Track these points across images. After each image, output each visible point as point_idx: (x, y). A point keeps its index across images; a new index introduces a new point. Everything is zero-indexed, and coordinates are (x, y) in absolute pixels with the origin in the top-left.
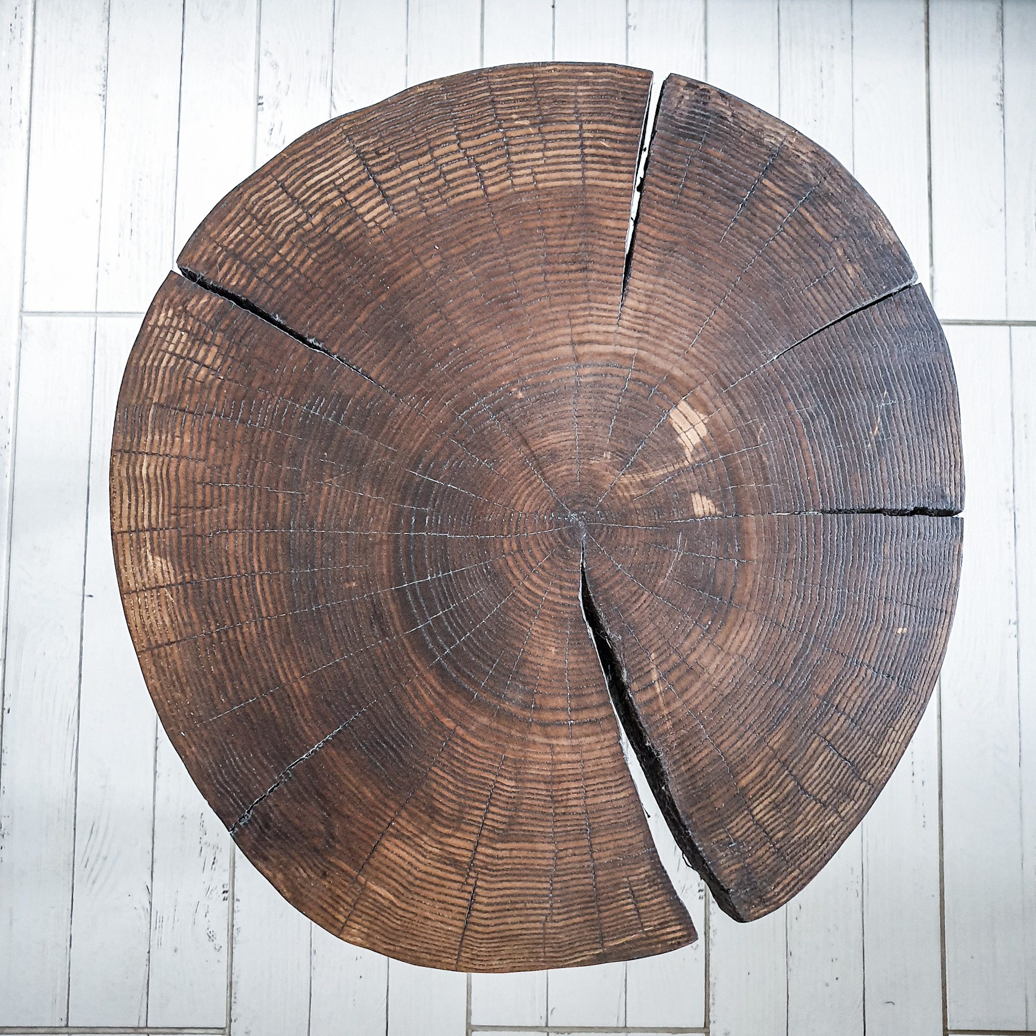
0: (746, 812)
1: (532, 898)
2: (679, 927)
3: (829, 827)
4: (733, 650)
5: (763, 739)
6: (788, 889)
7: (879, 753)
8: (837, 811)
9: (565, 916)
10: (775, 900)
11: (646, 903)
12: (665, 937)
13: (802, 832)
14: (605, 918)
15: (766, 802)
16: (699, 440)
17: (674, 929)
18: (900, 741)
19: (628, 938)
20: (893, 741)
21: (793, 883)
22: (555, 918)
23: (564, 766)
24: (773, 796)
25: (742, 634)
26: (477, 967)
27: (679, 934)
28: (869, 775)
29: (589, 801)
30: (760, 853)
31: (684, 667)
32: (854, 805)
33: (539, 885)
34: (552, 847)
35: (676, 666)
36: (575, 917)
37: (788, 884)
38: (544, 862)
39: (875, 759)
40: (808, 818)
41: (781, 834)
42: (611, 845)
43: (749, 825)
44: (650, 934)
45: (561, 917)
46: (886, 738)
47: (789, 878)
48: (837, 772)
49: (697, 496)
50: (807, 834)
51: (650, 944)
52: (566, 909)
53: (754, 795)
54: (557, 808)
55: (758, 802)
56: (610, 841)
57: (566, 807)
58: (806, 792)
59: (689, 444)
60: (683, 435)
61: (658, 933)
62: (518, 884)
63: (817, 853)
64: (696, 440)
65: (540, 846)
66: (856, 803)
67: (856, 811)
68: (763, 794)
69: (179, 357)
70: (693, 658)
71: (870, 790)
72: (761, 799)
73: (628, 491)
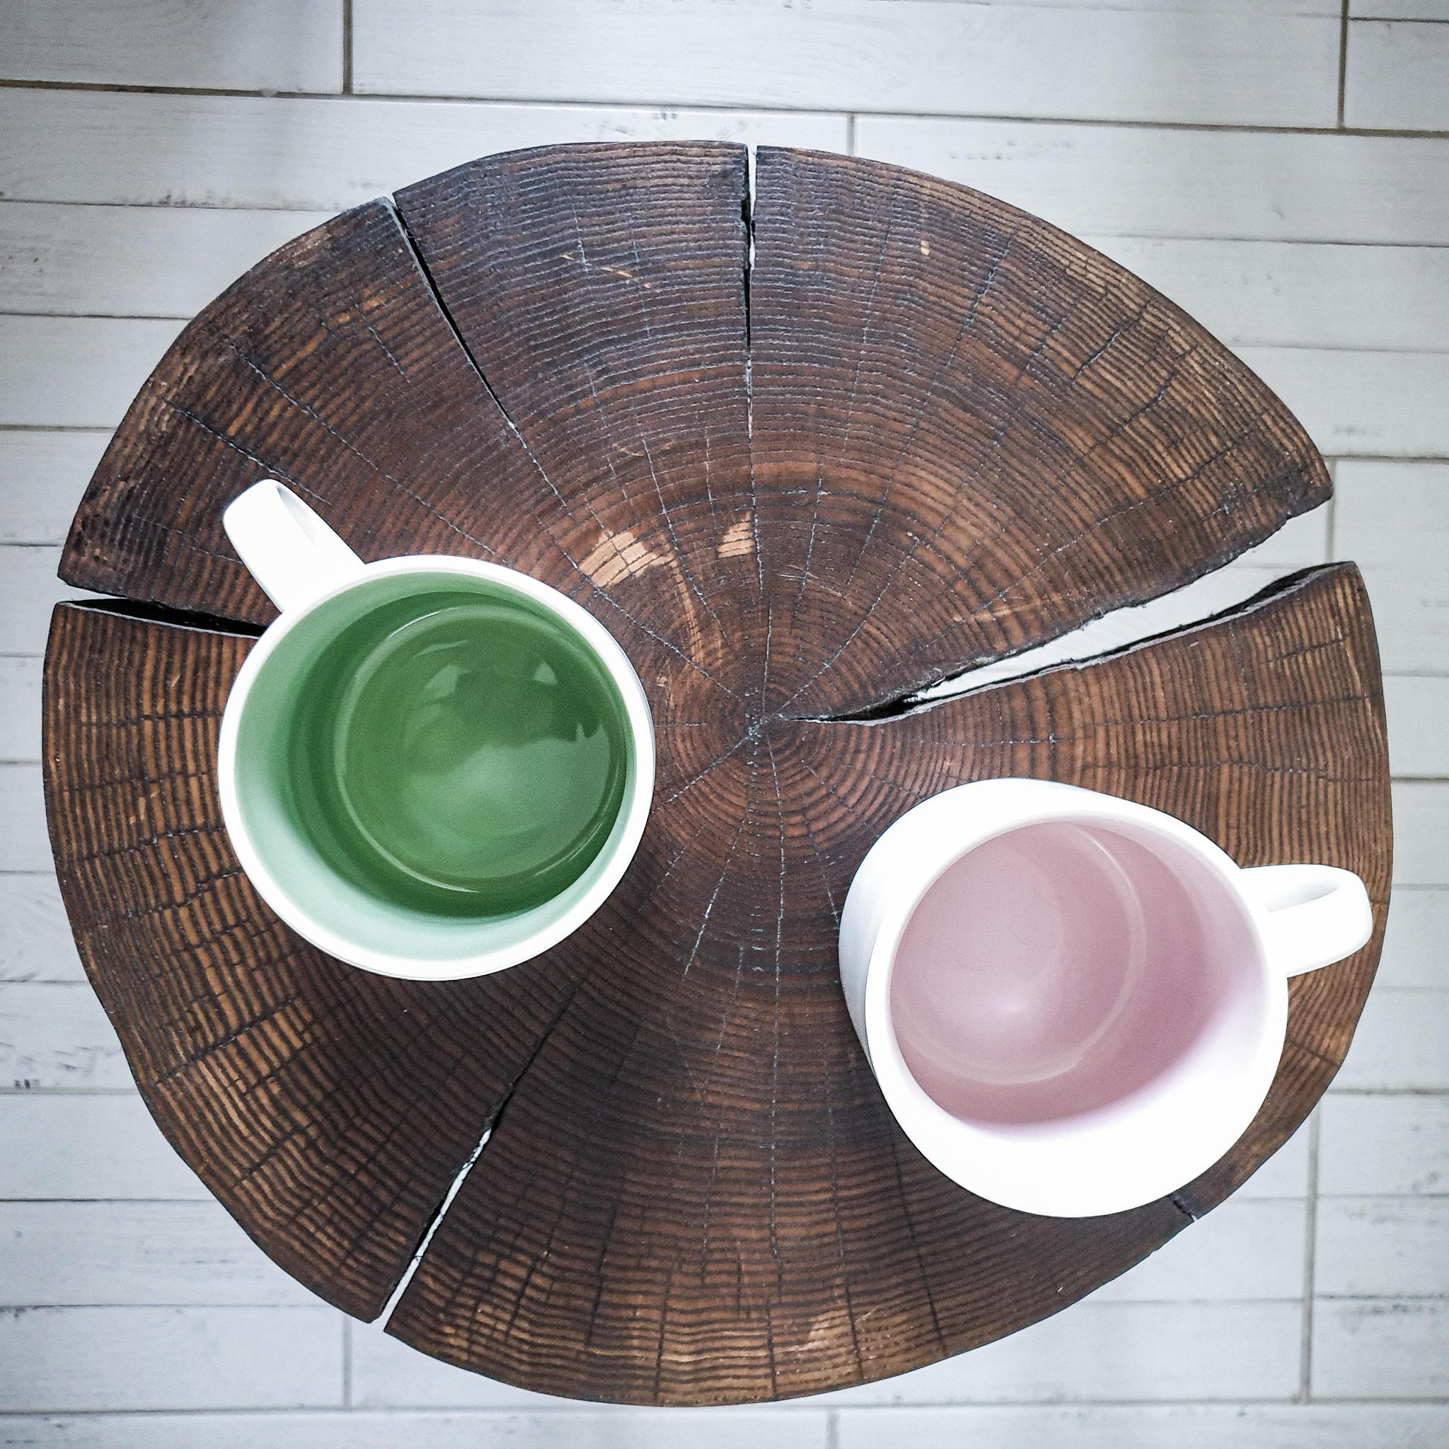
0: (1181, 489)
1: (1295, 797)
2: (1339, 590)
3: (1205, 369)
4: (949, 501)
5: (1079, 460)
6: (1289, 431)
7: (1101, 290)
8: (1183, 357)
9: (1320, 751)
10: (1303, 451)
11: (1305, 635)
12: (1352, 610)
13: (1211, 407)
14: (1323, 693)
15: (1169, 459)
16: (640, 544)
17: (1340, 598)
18: (1084, 258)
19: (1351, 661)
20: (1085, 268)
21: (1282, 424)
22: (1322, 763)
23: (1113, 750)
24: (1160, 448)
25: (927, 488)
26: (1384, 874)
27: (1348, 590)
28: (1132, 306)
29: (1163, 715)
30: (1239, 470)
31: (975, 574)
32: (1174, 330)
33: (1277, 787)
34: (1225, 769)
35: (972, 584)
36: (1321, 737)
37: (1283, 430)
38: (1246, 780)
39: (1110, 296)
40: (1191, 398)
41: (1214, 439)
42: (1224, 685)
43: (1199, 485)
44: (1347, 631)
45: (1321, 758)
46: (1080, 278)
47: (1275, 429)
48: (1128, 353)
49: (723, 548)
50: (1214, 400)
51: (1360, 630)
52: (1311, 751)
53: (1158, 476)
54: (1171, 762)
55: (1167, 470)
56: (1219, 686)
57: (1170, 748)
58: (1155, 400)
59: (646, 560)
60: (632, 568)
61: (1345, 620)
62: (1275, 816)
63: (1240, 387)
64: (640, 548)
65: (1224, 786)
66: (1171, 328)
67: (1183, 328)
68: (1156, 463)
69: (515, 1315)
70: (961, 560)
71: (1154, 307)
72: (1163, 466)
73: (715, 650)
